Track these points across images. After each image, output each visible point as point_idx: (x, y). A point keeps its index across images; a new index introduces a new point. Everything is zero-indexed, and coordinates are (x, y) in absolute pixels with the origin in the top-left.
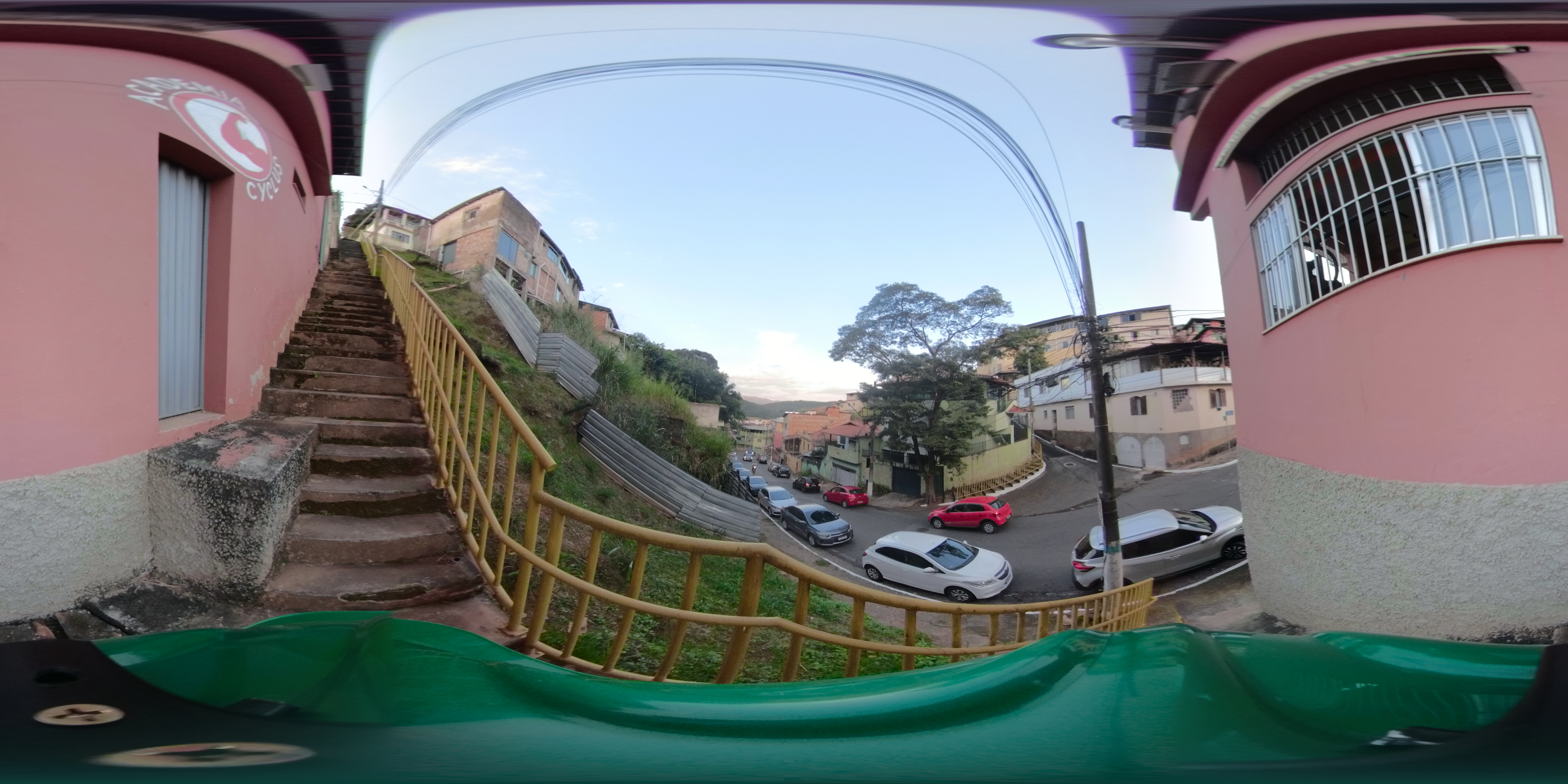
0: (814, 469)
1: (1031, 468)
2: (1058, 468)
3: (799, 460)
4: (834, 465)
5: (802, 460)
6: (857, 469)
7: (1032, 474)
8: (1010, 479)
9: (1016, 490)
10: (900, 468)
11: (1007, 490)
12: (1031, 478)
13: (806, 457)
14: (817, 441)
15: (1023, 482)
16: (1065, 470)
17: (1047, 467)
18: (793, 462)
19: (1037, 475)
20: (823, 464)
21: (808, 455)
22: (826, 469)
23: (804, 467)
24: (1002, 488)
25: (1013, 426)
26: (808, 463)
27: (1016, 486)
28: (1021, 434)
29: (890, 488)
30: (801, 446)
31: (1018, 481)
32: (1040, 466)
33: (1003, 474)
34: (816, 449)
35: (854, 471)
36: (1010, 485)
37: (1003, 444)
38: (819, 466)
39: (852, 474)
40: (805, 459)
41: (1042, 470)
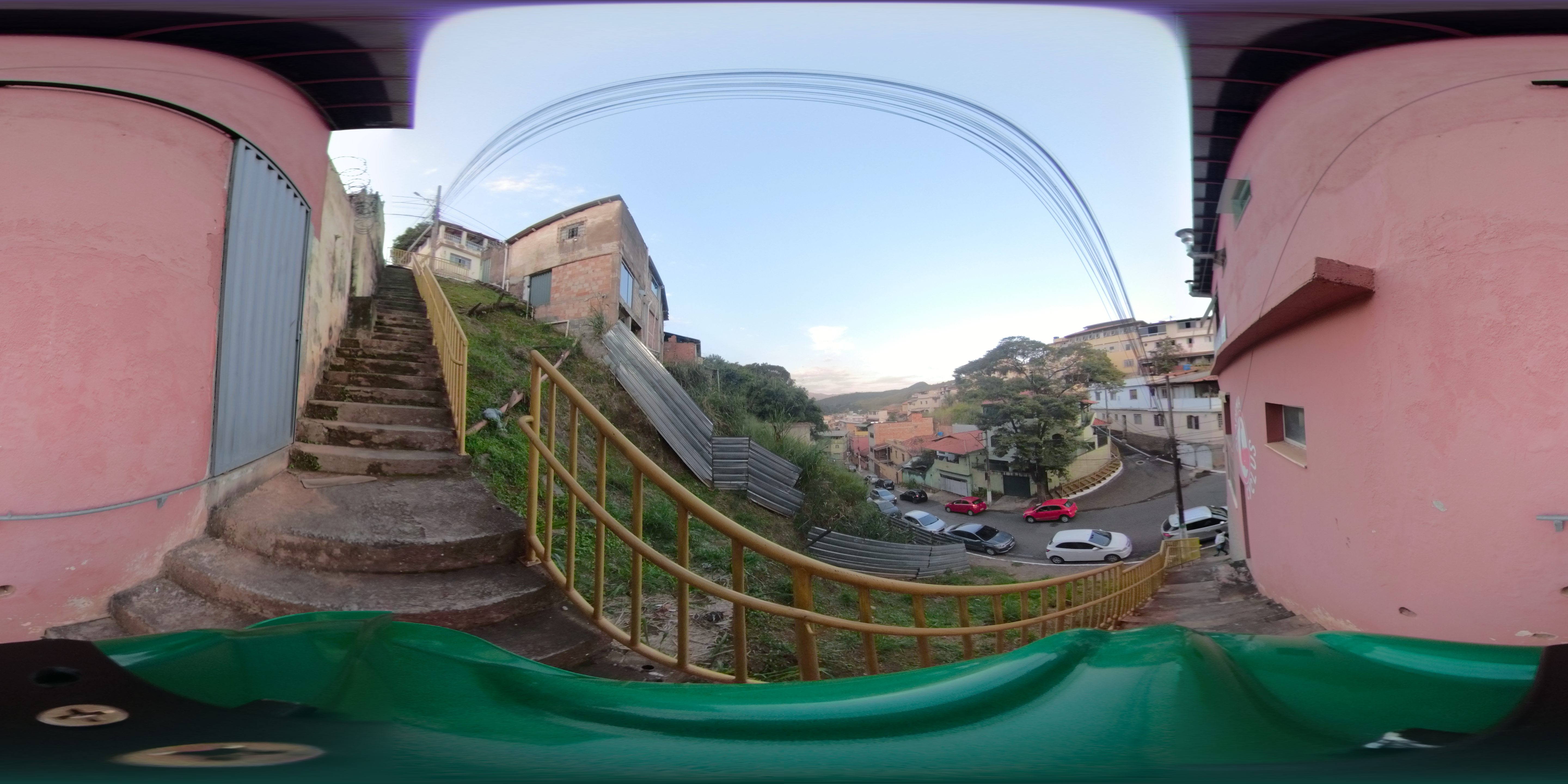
0: (919, 479)
1: (1113, 466)
2: (1132, 466)
3: (899, 472)
4: (941, 475)
5: (903, 471)
6: (968, 479)
7: (1114, 472)
8: (1098, 476)
9: (1105, 486)
10: (1010, 476)
11: (1098, 486)
12: (1113, 475)
13: (907, 468)
14: (912, 451)
15: (1108, 479)
16: (1138, 467)
17: (1124, 465)
18: (889, 473)
19: (1118, 472)
20: (928, 475)
21: (908, 465)
22: (932, 478)
23: (906, 477)
24: (1094, 485)
25: (1096, 436)
26: (910, 473)
27: (1104, 483)
28: (1102, 442)
29: (1003, 492)
30: (893, 455)
31: (1104, 479)
32: (1118, 465)
33: (1091, 472)
34: (915, 459)
35: (964, 481)
36: (1100, 482)
37: (1090, 450)
38: (924, 477)
39: (963, 483)
40: (906, 470)
41: (1121, 468)
